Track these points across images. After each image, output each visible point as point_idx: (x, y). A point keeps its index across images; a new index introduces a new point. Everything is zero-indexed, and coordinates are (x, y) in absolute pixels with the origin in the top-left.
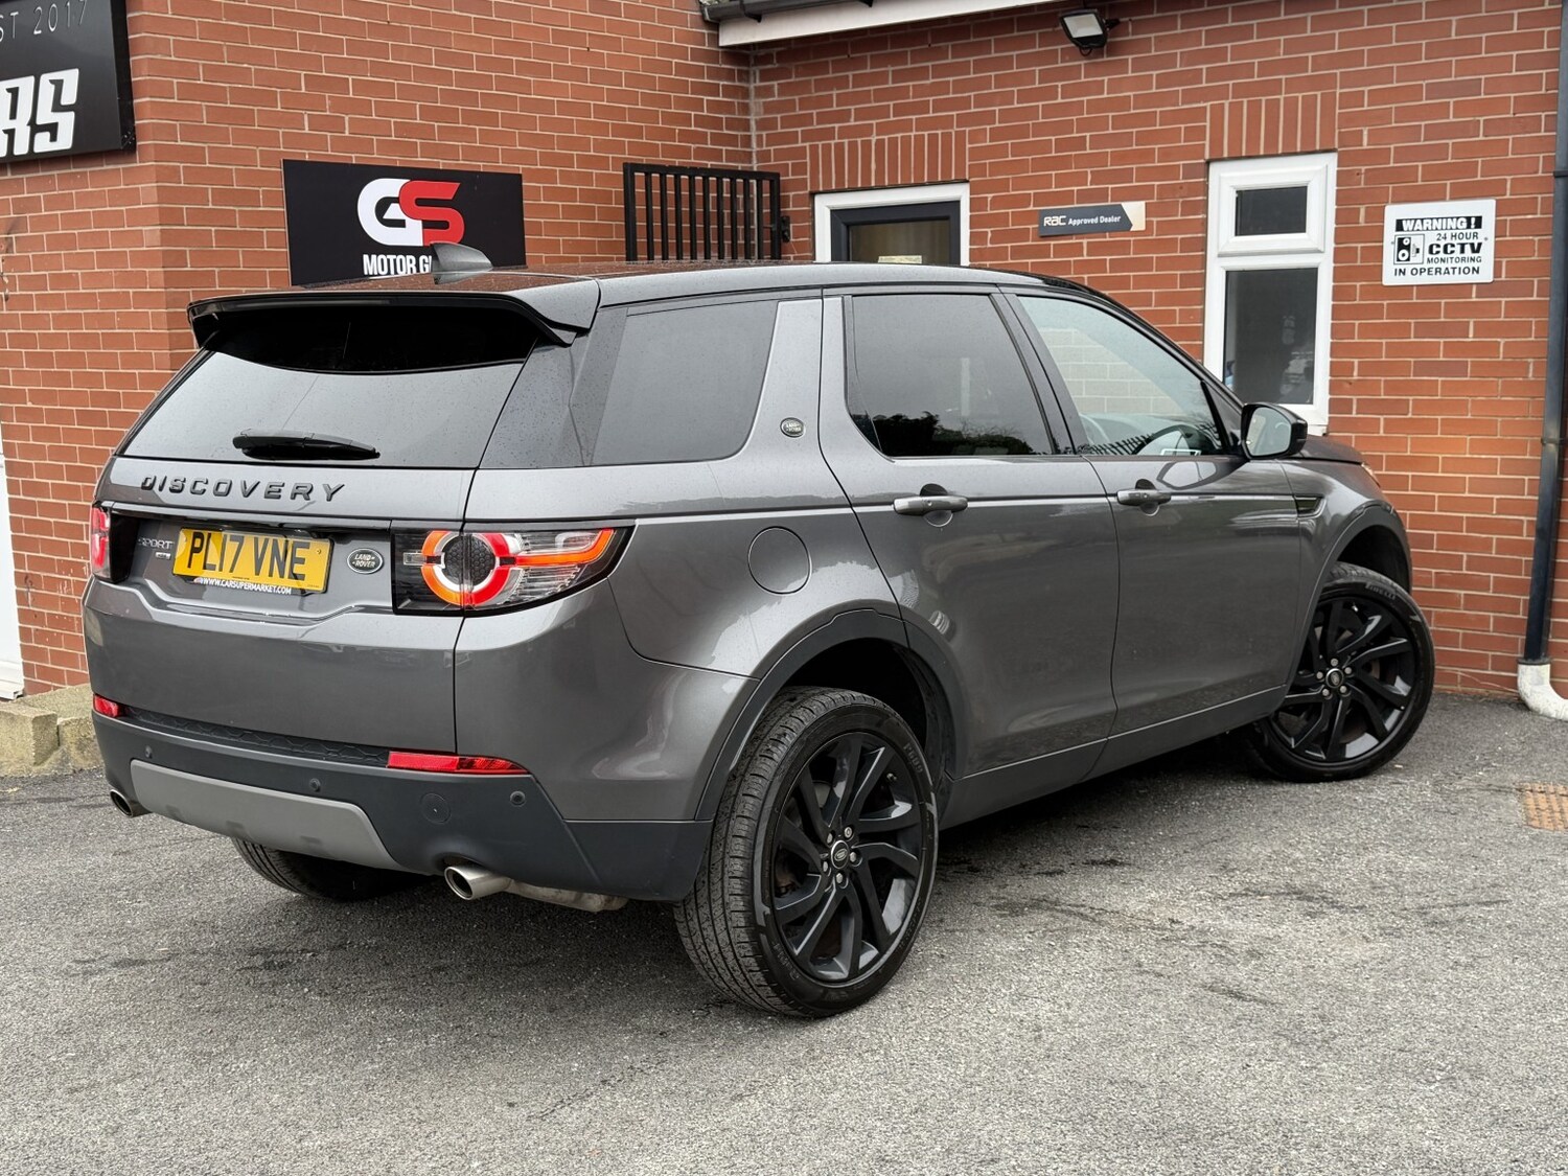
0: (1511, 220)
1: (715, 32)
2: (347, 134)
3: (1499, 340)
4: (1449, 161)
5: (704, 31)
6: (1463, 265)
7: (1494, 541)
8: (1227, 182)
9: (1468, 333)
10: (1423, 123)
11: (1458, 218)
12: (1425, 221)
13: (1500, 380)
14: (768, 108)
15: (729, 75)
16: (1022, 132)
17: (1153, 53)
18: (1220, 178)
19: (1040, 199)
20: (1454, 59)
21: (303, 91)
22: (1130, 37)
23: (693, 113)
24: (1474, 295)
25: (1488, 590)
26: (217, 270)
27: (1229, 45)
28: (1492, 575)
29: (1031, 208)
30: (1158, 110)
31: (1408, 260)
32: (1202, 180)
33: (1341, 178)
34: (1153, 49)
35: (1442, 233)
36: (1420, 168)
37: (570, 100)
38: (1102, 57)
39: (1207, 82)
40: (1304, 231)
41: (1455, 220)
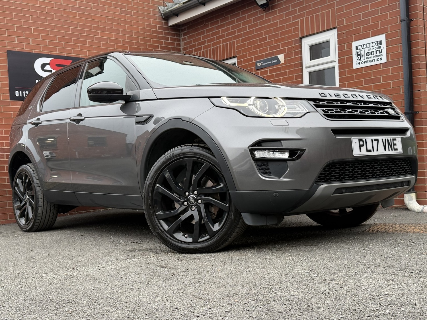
0: (391, 40)
1: (167, 22)
2: (31, 44)
3: (390, 81)
4: (370, 24)
5: (163, 21)
6: (377, 58)
8: (307, 43)
9: (380, 81)
10: (361, 13)
11: (374, 42)
12: (364, 45)
13: (392, 95)
14: (185, 44)
16: (249, 39)
17: (283, 7)
18: (304, 42)
19: (256, 58)
21: (15, 30)
22: (277, 3)
24: (381, 68)
29: (253, 61)
30: (286, 24)
31: (360, 59)
32: (300, 44)
33: (339, 36)
34: (283, 6)
35: (370, 48)
36: (362, 28)
37: (114, 39)
38: (270, 11)
39: (298, 13)
40: (330, 56)
41: (373, 43)
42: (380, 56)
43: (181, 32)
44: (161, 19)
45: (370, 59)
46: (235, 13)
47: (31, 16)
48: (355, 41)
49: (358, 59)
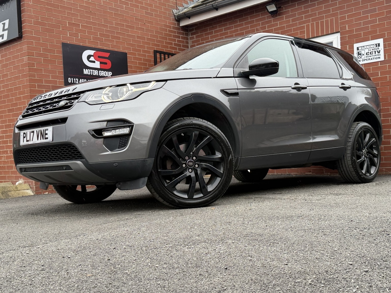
0: (387, 43)
1: (179, 23)
2: (79, 38)
3: (387, 75)
4: (370, 30)
5: (176, 22)
6: (376, 57)
10: (362, 21)
12: (365, 47)
13: (388, 86)
15: (183, 34)
17: (290, 14)
20: (369, 4)
21: (68, 26)
22: (284, 11)
23: (173, 42)
24: (379, 64)
26: (43, 69)
27: (310, 9)
30: (292, 28)
31: (361, 57)
33: (342, 39)
34: (290, 13)
35: (369, 49)
36: (362, 33)
37: (140, 36)
38: (277, 17)
39: (304, 19)
41: (372, 45)
42: (378, 55)
43: (190, 32)
44: (175, 20)
45: (369, 58)
46: (244, 17)
47: (79, 14)
48: (356, 43)
49: (359, 57)
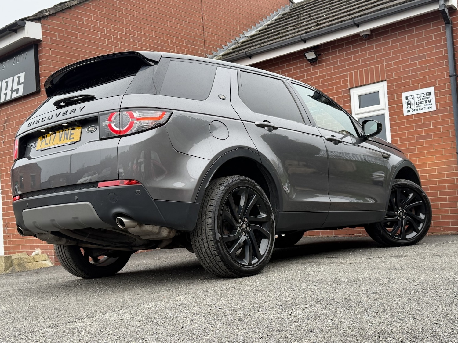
0: (439, 92)
3: (440, 126)
4: (419, 78)
6: (426, 107)
7: (447, 186)
8: (355, 93)
9: (431, 126)
10: (410, 69)
12: (414, 96)
13: (442, 138)
17: (331, 61)
18: (353, 93)
20: (417, 50)
22: (324, 58)
24: (431, 115)
25: (447, 201)
27: (352, 56)
28: (447, 196)
30: (334, 77)
31: (410, 107)
32: (348, 94)
33: (388, 87)
35: (419, 98)
36: (411, 81)
38: (317, 65)
39: (347, 67)
40: (379, 104)
41: (423, 94)
42: (429, 105)
45: (420, 107)
46: (280, 66)
48: (404, 92)
49: (408, 107)
